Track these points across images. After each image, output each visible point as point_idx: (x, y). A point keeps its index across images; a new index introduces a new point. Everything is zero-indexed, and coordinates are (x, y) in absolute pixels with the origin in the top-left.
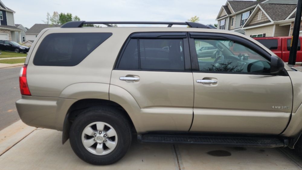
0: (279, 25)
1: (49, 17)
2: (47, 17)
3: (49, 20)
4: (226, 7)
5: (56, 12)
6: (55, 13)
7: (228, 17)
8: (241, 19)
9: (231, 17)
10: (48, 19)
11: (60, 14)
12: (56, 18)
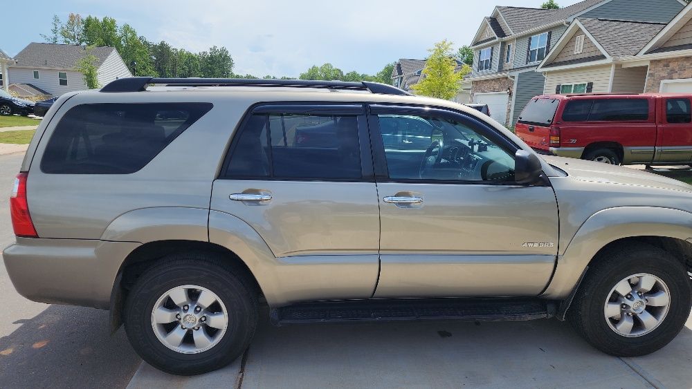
0: (621, 65)
1: (59, 26)
2: (53, 28)
3: (59, 35)
4: (494, 21)
5: (75, 15)
6: (72, 17)
7: (498, 43)
8: (529, 49)
9: (504, 43)
10: (55, 31)
11: (85, 19)
12: (76, 28)
